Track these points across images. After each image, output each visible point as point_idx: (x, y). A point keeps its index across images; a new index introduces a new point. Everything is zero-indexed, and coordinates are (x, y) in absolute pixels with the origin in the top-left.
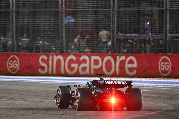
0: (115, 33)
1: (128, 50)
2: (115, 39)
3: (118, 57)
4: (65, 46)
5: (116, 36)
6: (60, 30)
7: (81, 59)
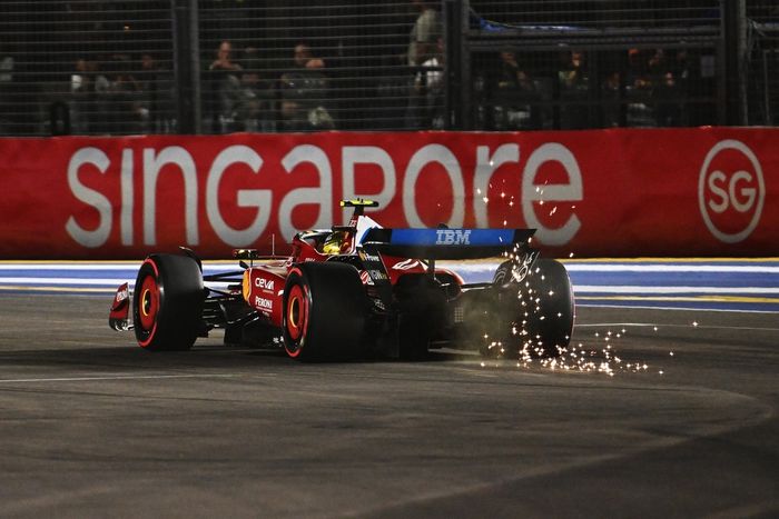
0: (466, 22)
1: (535, 113)
2: (466, 56)
3: (482, 151)
4: (204, 96)
5: (471, 39)
6: (174, 15)
7: (289, 162)
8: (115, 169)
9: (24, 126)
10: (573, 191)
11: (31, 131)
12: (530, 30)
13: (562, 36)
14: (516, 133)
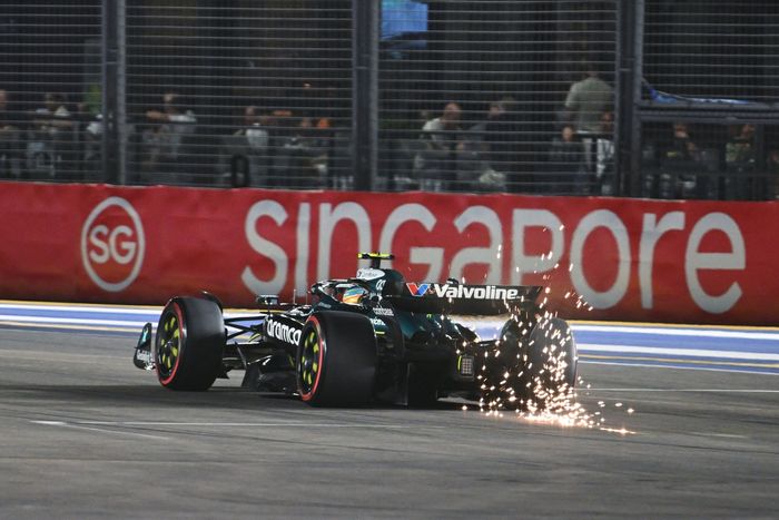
0: (638, 92)
1: (701, 182)
2: (636, 125)
3: (649, 218)
4: (381, 155)
5: (642, 109)
6: (355, 74)
7: (461, 223)
8: (292, 223)
9: (205, 177)
10: (736, 260)
11: (211, 182)
12: (701, 103)
13: (732, 110)
14: (682, 201)
